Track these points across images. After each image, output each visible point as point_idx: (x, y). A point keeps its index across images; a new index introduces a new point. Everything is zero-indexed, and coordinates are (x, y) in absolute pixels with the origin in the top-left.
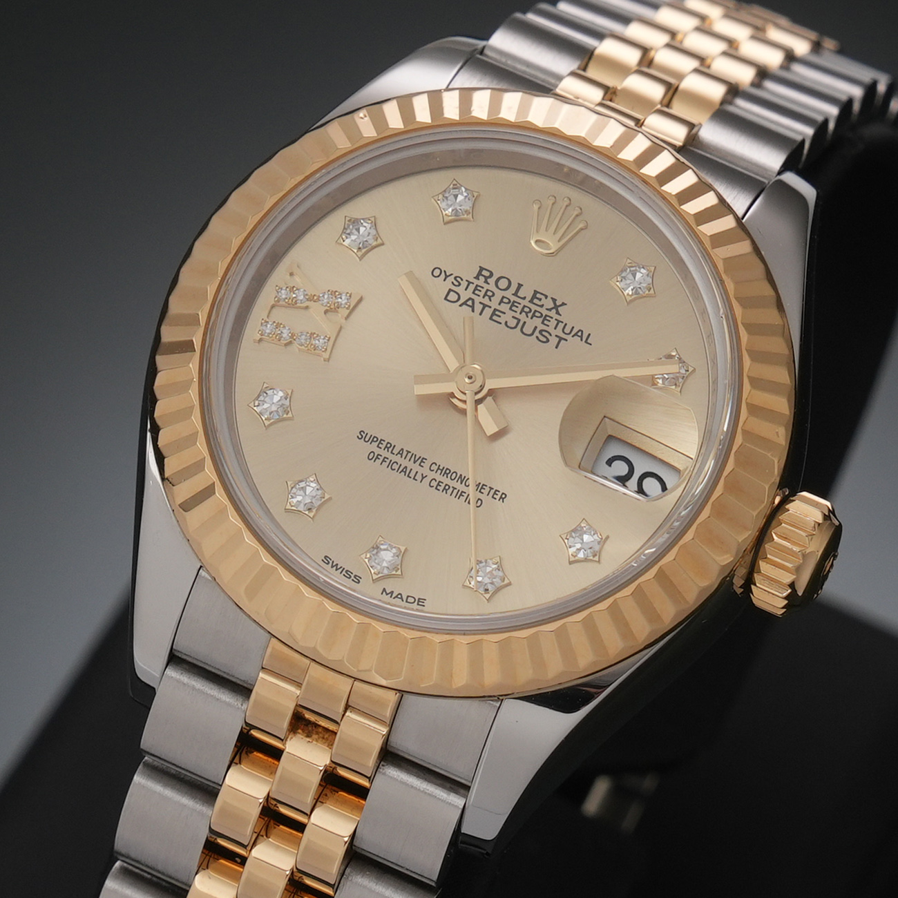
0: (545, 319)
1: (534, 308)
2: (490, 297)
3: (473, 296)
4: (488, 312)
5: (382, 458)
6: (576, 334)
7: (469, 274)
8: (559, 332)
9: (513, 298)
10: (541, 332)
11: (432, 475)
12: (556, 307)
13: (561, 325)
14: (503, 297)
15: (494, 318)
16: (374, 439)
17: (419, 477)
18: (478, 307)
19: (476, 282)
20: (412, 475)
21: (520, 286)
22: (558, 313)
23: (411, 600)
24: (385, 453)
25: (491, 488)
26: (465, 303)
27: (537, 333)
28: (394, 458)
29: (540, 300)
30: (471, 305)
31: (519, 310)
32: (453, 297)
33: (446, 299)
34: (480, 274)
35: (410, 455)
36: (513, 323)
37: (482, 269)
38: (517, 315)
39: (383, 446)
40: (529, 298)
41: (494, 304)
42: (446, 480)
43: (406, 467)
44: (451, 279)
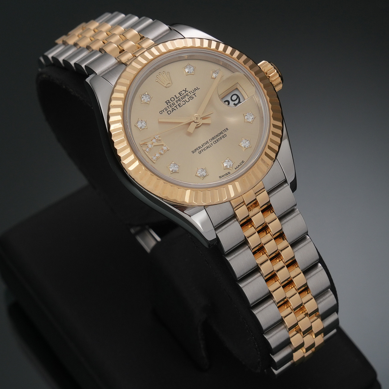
0: (187, 95)
1: (183, 96)
2: (174, 104)
3: (172, 108)
4: (178, 107)
5: (201, 151)
6: (195, 90)
7: (166, 106)
8: (192, 94)
9: (178, 99)
10: (190, 98)
11: (212, 142)
12: (186, 91)
13: (191, 92)
14: (176, 101)
15: (180, 106)
16: (196, 150)
17: (211, 145)
18: (175, 108)
19: (169, 105)
20: (210, 146)
21: (175, 96)
22: (187, 91)
23: (241, 164)
24: (201, 149)
25: (223, 131)
26: (173, 111)
27: (190, 99)
28: (203, 148)
29: (181, 93)
30: (173, 110)
31: (181, 99)
32: (169, 112)
33: (169, 114)
34: (167, 103)
35: (204, 144)
36: (184, 103)
37: (166, 102)
38: (182, 101)
39: (199, 149)
40: (180, 96)
41: (177, 104)
42: (215, 139)
43: (207, 147)
44: (164, 110)
